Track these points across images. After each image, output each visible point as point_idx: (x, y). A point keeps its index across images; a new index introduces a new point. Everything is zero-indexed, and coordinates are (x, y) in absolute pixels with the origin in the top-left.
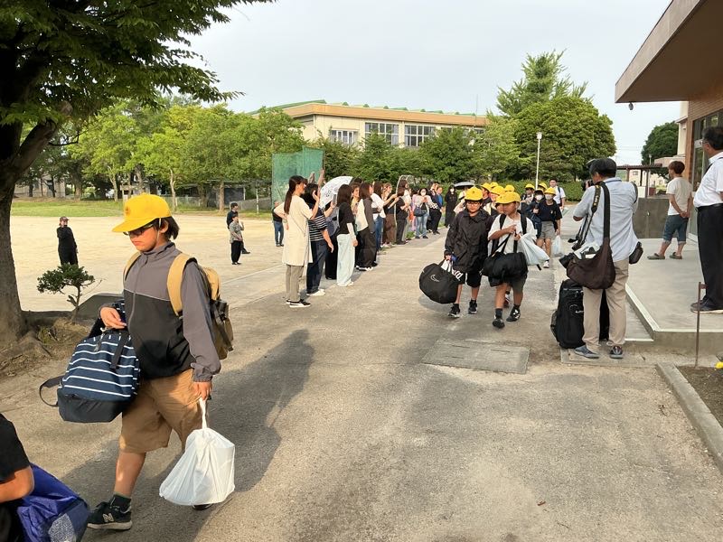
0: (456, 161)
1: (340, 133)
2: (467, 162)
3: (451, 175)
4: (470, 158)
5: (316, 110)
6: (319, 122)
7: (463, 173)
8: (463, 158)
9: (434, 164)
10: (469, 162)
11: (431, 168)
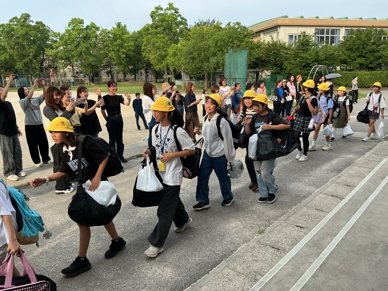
0: (366, 53)
1: (296, 37)
2: (375, 55)
3: (361, 65)
4: (378, 51)
5: (280, 23)
6: (282, 30)
7: (371, 63)
8: (373, 52)
9: (348, 56)
10: (378, 54)
11: (346, 59)
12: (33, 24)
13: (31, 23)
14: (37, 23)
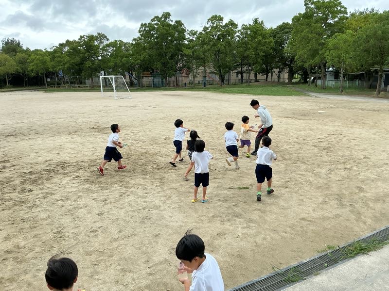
12: (173, 23)
13: (170, 22)
14: (176, 22)
